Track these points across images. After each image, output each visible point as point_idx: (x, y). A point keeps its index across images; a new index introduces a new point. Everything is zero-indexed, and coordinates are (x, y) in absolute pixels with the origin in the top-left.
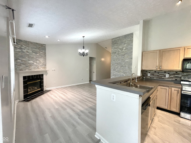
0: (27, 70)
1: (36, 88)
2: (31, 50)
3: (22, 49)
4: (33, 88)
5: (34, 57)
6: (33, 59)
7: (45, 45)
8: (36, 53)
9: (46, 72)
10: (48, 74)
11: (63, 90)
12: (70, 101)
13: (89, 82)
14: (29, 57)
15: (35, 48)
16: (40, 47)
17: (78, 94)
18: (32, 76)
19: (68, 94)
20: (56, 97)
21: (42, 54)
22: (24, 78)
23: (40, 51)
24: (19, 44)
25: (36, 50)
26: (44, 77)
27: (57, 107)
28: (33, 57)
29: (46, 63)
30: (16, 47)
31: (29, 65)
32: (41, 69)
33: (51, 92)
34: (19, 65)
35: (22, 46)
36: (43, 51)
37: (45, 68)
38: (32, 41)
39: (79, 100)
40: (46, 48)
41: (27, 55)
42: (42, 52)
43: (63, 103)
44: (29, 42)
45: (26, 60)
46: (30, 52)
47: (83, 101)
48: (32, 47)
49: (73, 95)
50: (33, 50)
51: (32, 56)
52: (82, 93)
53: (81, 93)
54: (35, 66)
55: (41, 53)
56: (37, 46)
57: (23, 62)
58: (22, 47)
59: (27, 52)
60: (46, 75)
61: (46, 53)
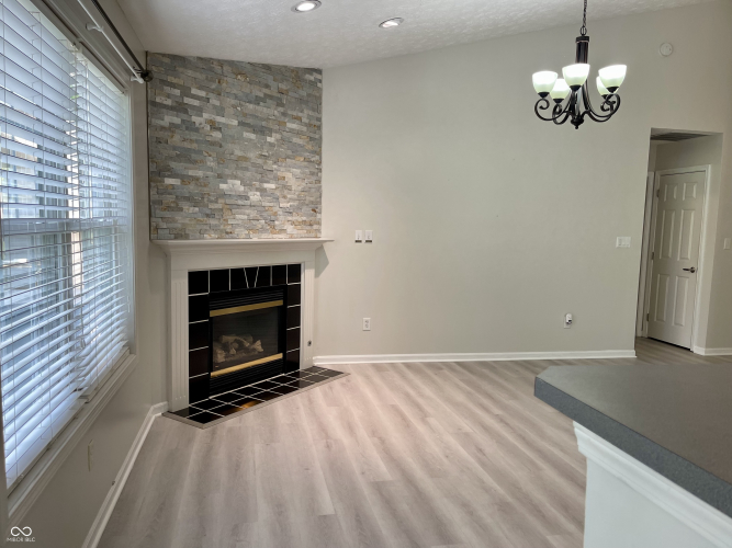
0: (210, 238)
1: (258, 346)
2: (232, 111)
3: (186, 112)
4: (241, 347)
5: (252, 155)
6: (246, 169)
7: (319, 71)
8: (262, 131)
9: (318, 249)
10: (327, 263)
11: (415, 387)
12: (428, 484)
13: (631, 354)
14: (221, 160)
15: (257, 101)
16: (283, 86)
17: (510, 438)
18: (237, 272)
19: (432, 421)
20: (350, 429)
21: (298, 133)
22: (197, 280)
23: (284, 114)
24: (175, 81)
25: (262, 110)
26: (307, 279)
27: (328, 504)
28: (246, 159)
29: (319, 189)
30: (158, 100)
31: (219, 206)
32: (290, 228)
33: (336, 383)
34: (168, 208)
35: (186, 92)
36: (305, 115)
37: (313, 223)
38: (240, 55)
39: (501, 491)
40: (320, 90)
41: (213, 144)
42: (299, 119)
43: (379, 487)
44: (221, 63)
45: (209, 173)
46: (227, 125)
47: (537, 510)
48: (240, 94)
49: (465, 438)
50: (245, 115)
51: (238, 153)
52: (542, 435)
53: (532, 436)
54: (253, 213)
55: (291, 131)
56: (267, 86)
57: (192, 187)
58: (187, 100)
59: (214, 126)
60: (317, 274)
61: (319, 128)
